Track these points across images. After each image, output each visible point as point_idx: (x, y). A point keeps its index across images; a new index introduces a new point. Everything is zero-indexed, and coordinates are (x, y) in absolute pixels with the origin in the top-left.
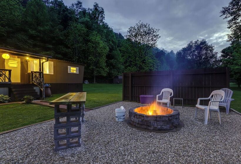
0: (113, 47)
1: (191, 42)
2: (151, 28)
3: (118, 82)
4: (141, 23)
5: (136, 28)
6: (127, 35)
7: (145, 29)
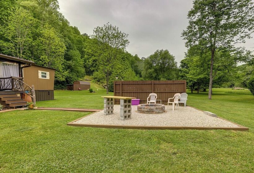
0: (70, 45)
1: (157, 51)
2: (119, 32)
3: (80, 89)
4: (109, 25)
5: (104, 29)
6: (93, 35)
7: (114, 32)
